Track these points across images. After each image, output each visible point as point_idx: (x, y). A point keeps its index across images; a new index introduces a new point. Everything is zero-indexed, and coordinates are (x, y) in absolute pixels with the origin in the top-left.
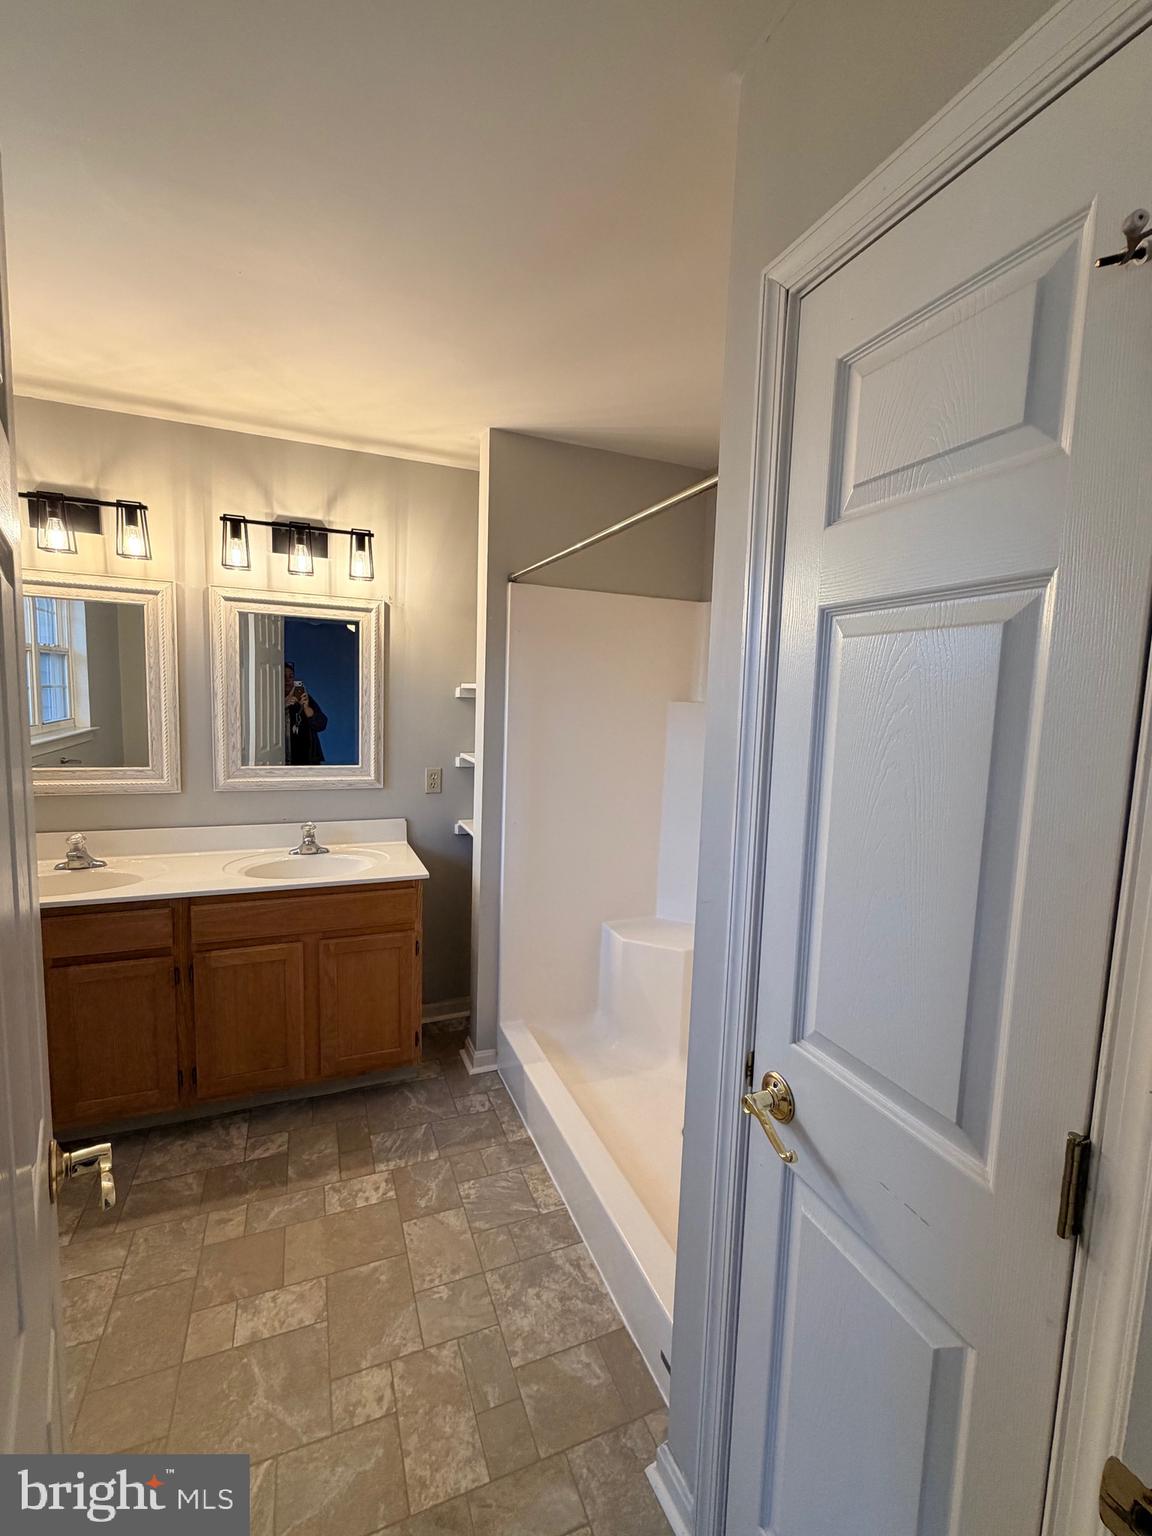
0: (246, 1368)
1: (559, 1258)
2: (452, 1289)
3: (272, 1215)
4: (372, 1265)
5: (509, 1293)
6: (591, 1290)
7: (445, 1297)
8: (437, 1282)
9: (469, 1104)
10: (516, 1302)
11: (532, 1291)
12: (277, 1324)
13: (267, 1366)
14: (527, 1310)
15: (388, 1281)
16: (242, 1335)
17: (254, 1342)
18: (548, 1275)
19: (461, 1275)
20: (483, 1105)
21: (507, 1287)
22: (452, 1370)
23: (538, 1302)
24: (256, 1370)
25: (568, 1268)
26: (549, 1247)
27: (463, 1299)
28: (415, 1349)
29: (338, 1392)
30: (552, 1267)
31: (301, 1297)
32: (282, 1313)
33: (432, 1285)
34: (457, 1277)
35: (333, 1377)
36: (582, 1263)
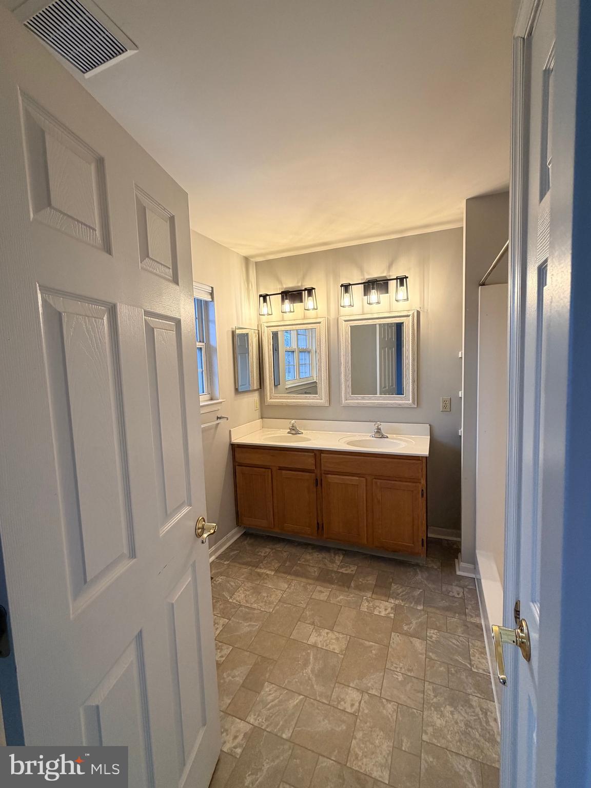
0: (308, 654)
1: (474, 701)
2: (405, 678)
3: (339, 599)
4: (371, 643)
5: (435, 700)
6: (489, 733)
7: (400, 679)
8: (398, 670)
9: (450, 589)
10: (437, 707)
11: (449, 708)
12: (325, 645)
13: (316, 659)
14: (442, 715)
15: (375, 655)
16: (312, 640)
17: (314, 646)
18: (462, 706)
19: (412, 674)
20: (458, 594)
21: (435, 696)
22: (390, 716)
23: (451, 716)
24: (311, 658)
25: (478, 710)
26: (469, 691)
27: (408, 687)
28: (376, 694)
29: (337, 689)
30: (467, 703)
31: (337, 639)
32: (328, 641)
33: (395, 670)
34: (409, 674)
35: (337, 681)
36: (489, 713)
